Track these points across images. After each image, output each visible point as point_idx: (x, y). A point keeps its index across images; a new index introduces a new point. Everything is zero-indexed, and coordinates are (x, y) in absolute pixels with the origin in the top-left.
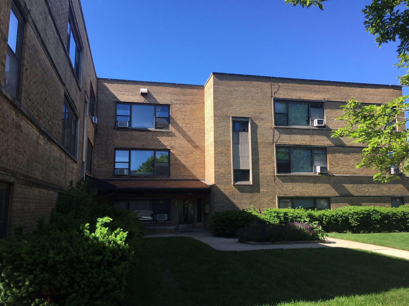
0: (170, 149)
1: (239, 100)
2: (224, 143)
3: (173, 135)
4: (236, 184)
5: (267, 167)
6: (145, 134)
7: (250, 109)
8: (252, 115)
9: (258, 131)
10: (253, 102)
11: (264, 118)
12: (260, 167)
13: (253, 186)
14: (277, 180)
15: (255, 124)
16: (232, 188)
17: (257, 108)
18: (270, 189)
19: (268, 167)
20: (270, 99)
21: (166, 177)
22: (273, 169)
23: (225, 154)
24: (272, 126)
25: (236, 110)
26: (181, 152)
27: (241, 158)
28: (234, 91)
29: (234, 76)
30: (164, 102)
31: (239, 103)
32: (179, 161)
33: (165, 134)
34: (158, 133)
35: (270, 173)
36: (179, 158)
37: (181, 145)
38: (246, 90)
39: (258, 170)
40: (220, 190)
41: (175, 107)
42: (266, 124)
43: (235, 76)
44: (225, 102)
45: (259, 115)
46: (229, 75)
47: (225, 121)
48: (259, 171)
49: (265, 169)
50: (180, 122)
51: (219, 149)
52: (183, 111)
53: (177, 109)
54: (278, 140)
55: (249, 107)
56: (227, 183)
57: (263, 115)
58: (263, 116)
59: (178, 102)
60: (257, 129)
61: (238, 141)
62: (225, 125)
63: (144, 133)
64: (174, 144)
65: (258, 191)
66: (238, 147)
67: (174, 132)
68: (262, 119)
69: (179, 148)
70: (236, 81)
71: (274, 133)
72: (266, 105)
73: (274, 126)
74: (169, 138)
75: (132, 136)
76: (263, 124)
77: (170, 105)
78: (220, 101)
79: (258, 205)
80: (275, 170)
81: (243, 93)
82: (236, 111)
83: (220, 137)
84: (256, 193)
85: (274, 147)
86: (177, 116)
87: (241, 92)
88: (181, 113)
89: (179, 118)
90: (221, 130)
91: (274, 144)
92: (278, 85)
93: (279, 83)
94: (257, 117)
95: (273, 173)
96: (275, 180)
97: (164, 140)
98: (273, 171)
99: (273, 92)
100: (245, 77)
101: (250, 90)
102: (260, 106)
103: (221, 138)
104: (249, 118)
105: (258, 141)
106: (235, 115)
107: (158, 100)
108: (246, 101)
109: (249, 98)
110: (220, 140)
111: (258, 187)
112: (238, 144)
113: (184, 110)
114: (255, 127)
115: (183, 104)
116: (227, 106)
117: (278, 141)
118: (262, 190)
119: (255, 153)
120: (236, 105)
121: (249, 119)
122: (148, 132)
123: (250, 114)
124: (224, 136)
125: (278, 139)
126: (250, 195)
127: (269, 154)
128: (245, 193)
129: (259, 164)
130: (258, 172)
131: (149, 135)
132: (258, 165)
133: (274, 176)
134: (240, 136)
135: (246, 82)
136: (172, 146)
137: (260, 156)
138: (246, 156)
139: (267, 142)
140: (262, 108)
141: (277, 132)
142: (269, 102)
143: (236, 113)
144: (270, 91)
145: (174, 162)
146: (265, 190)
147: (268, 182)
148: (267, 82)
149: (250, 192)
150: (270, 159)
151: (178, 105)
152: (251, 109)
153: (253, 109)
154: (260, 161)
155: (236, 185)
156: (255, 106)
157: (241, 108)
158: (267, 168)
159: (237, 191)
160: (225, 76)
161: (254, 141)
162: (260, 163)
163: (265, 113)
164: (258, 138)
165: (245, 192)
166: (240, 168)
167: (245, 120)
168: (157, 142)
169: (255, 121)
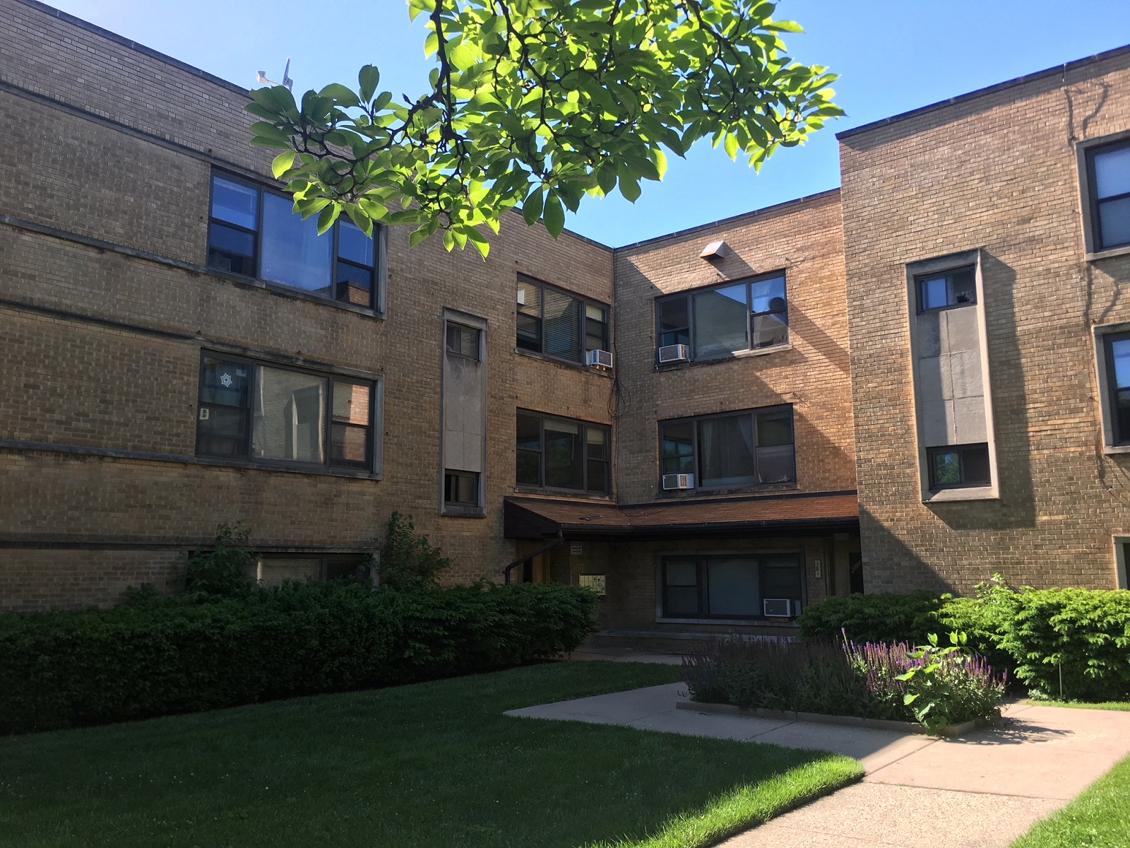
0: (792, 404)
1: (936, 196)
2: (886, 362)
3: (798, 357)
4: (936, 498)
5: (1063, 427)
6: (724, 369)
7: (978, 215)
8: (989, 238)
9: (1014, 291)
10: (990, 186)
11: (1043, 236)
12: (1030, 429)
13: (1005, 502)
14: (1115, 470)
15: (1003, 266)
16: (920, 514)
17: (1010, 203)
18: (1083, 511)
19: (1066, 426)
20: (1066, 154)
21: (785, 488)
22: (1091, 428)
23: (890, 400)
24: (1079, 259)
25: (923, 236)
26: (824, 405)
27: (949, 406)
28: (914, 172)
29: (914, 119)
30: (768, 266)
31: (935, 208)
32: (821, 434)
33: (777, 361)
34: (758, 360)
35: (1079, 449)
36: (821, 426)
37: (824, 386)
38: (960, 152)
39: (1025, 439)
40: (878, 521)
41: (801, 272)
42: (1051, 257)
43: (918, 118)
44: (883, 221)
45: (1017, 228)
46: (895, 120)
47: (886, 285)
48: (1029, 445)
49: (1053, 432)
50: (816, 316)
51: (870, 385)
52: (824, 277)
53: (804, 275)
54: (1108, 310)
55: (974, 212)
56: (901, 498)
57: (1036, 224)
58: (1038, 227)
59: (807, 253)
60: (1011, 285)
61: (937, 346)
62: (888, 297)
63: (721, 368)
64: (802, 385)
65: (1029, 522)
66: (938, 367)
67: (801, 349)
68: (1032, 240)
69: (817, 394)
70: (920, 134)
71: (1090, 283)
72: (1046, 182)
73: (1087, 257)
74: (788, 370)
75: (695, 381)
76: (1039, 259)
77: (784, 269)
78: (865, 222)
79: (1031, 577)
80: (1100, 432)
81: (949, 167)
82: (926, 239)
83: (870, 343)
84: (1018, 527)
85: (1091, 339)
86: (808, 297)
87: (941, 166)
88: (818, 285)
89: (813, 303)
90: (872, 317)
91: (1093, 327)
92: (1101, 84)
93: (1104, 74)
94: (1008, 239)
95: (1093, 447)
96: (1102, 475)
97: (773, 378)
98: (1091, 438)
99: (1078, 120)
100: (955, 104)
101: (975, 146)
102: (1023, 192)
103: (873, 347)
104: (975, 251)
105: (1019, 329)
106: (921, 253)
107: (751, 265)
108: (961, 193)
109: (972, 178)
110: (872, 352)
111: (1028, 504)
112: (937, 354)
113: (826, 272)
114: (1002, 278)
115: (823, 255)
116: (890, 231)
117: (1110, 313)
118: (1045, 518)
119: (1005, 377)
120: (923, 220)
121: (974, 255)
122: (731, 365)
123: (981, 236)
124: (883, 337)
125: (1109, 304)
126: (995, 539)
127: (1072, 373)
128: (970, 529)
129: (1026, 418)
130: (1024, 449)
131: (734, 371)
132: (1024, 422)
133: (1099, 456)
134: (943, 324)
135: (961, 122)
136: (797, 393)
137: (1032, 385)
138: (969, 393)
139: (1061, 328)
140: (1029, 199)
141: (1102, 278)
142: (1059, 165)
143: (923, 248)
144: (1064, 119)
145: (804, 441)
146: (1060, 517)
147: (1070, 485)
148: (1048, 91)
149: (994, 526)
150: (1078, 391)
151: (808, 264)
152: (982, 214)
153: (991, 212)
154: (1031, 406)
155: (931, 503)
156: (1000, 201)
157: (945, 223)
158: (1065, 431)
159: (940, 523)
160: (879, 129)
161: (1001, 332)
162: (1031, 413)
163: (1046, 213)
164: (1017, 319)
165: (973, 528)
166: (947, 441)
167: (960, 262)
168: (756, 388)
169: (1002, 258)
